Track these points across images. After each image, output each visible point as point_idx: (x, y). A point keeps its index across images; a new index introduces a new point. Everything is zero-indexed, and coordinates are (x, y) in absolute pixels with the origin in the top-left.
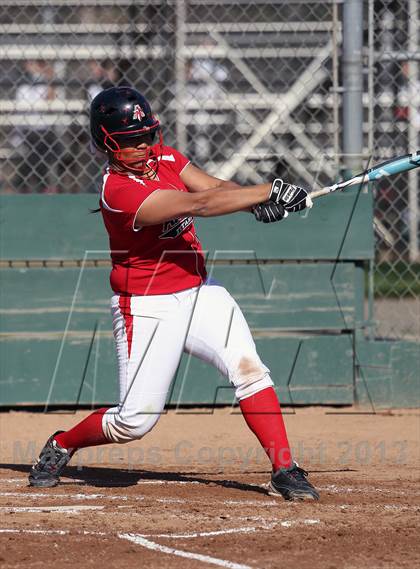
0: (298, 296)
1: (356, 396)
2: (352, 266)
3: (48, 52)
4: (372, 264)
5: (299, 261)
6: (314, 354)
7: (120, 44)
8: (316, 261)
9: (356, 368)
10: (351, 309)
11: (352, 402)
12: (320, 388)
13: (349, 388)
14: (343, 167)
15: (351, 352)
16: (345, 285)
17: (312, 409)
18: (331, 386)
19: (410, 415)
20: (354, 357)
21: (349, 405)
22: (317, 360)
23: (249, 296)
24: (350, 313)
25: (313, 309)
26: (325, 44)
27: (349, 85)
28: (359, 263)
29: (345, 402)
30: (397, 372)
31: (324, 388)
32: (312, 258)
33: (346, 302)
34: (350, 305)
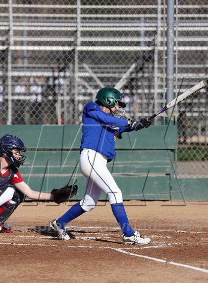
0: (150, 162)
1: (170, 198)
2: (169, 151)
3: (28, 74)
4: (176, 151)
5: (151, 149)
6: (156, 182)
7: (53, 71)
8: (157, 149)
9: (171, 187)
10: (169, 166)
11: (169, 199)
12: (158, 194)
13: (168, 194)
14: (167, 116)
15: (169, 182)
16: (167, 158)
17: (155, 201)
18: (162, 193)
19: (190, 204)
20: (170, 183)
21: (168, 200)
22: (157, 184)
23: (134, 162)
24: (169, 168)
25: (156, 166)
26: (125, 73)
27: (169, 87)
28: (172, 150)
29: (167, 199)
30: (185, 189)
31: (160, 194)
32: (156, 148)
33: (167, 164)
34: (169, 165)
